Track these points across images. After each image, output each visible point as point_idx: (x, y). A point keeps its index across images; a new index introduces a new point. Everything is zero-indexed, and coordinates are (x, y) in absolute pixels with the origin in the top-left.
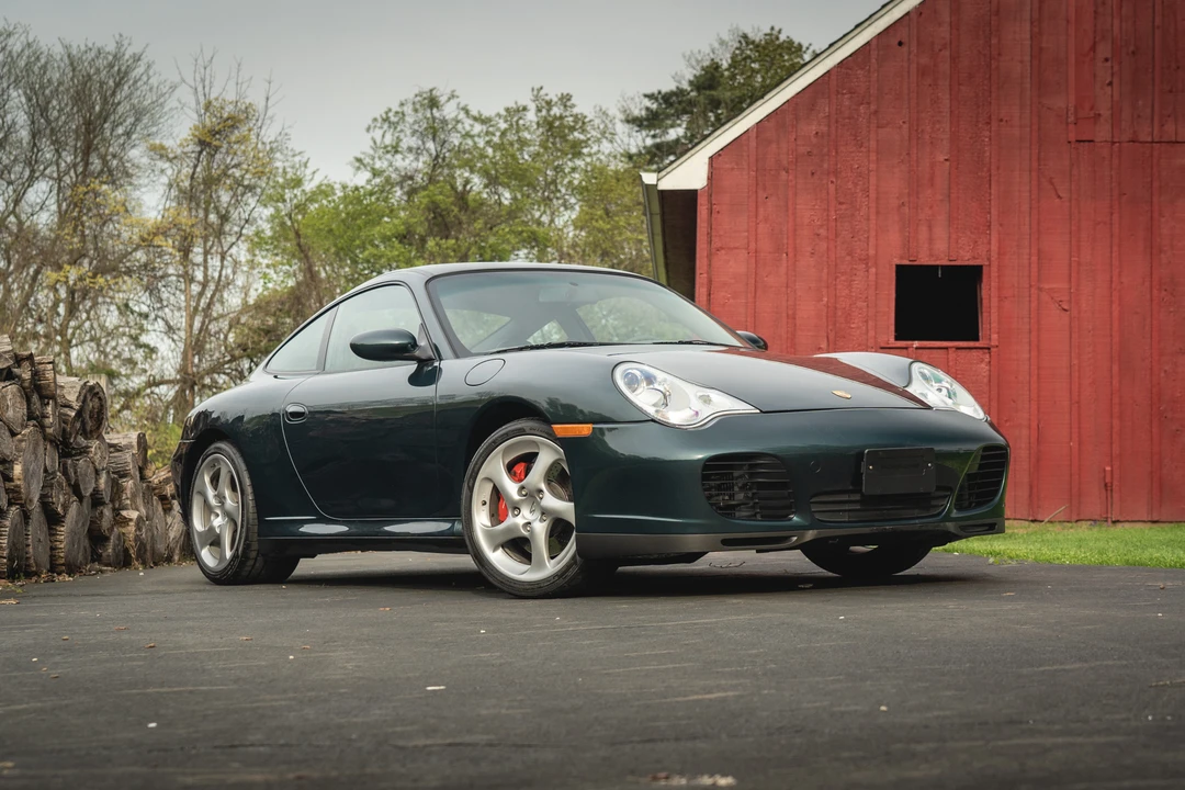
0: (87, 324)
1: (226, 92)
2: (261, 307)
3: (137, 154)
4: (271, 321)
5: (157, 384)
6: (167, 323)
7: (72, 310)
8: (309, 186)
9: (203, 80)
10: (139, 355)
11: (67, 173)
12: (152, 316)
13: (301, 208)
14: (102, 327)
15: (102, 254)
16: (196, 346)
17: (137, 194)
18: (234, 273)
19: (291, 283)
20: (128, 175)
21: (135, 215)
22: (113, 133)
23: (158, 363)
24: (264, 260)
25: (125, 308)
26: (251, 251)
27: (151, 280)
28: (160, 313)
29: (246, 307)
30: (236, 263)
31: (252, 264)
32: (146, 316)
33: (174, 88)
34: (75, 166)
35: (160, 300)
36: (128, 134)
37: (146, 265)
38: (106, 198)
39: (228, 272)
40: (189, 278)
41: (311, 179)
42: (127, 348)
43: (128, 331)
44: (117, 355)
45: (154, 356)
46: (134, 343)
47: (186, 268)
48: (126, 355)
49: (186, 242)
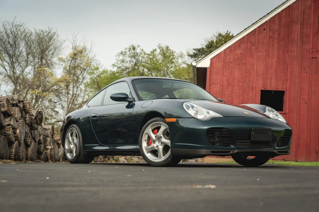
0: (40, 105)
1: (80, 45)
3: (55, 60)
5: (59, 121)
6: (62, 105)
7: (37, 101)
8: (101, 70)
9: (74, 41)
10: (54, 114)
11: (36, 64)
12: (58, 103)
13: (99, 76)
14: (45, 106)
15: (45, 86)
17: (55, 70)
18: (81, 92)
20: (52, 65)
21: (54, 76)
22: (49, 53)
23: (59, 116)
24: (88, 89)
25: (50, 101)
26: (85, 87)
27: (58, 93)
28: (60, 103)
30: (81, 90)
31: (85, 91)
32: (56, 103)
33: (65, 41)
34: (39, 62)
35: (60, 99)
36: (53, 54)
37: (56, 90)
38: (47, 71)
39: (79, 92)
40: (68, 93)
41: (102, 68)
42: (50, 112)
43: (51, 107)
44: (48, 114)
45: (58, 114)
46: (53, 110)
47: (67, 91)
48: (50, 114)
49: (68, 84)
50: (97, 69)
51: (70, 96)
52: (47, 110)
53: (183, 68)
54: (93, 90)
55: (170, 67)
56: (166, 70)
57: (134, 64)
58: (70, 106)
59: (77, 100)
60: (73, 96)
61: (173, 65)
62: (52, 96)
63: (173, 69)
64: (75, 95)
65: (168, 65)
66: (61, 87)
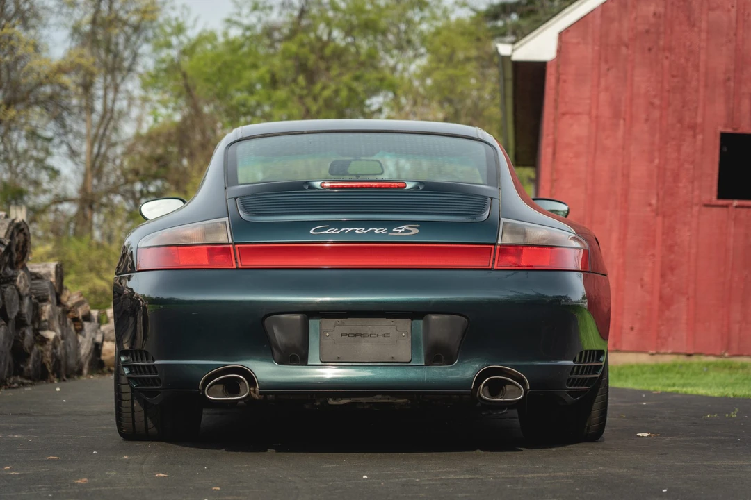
2: (151, 138)
4: (160, 151)
5: (60, 201)
6: (70, 147)
8: (192, 33)
10: (44, 176)
12: (56, 141)
13: (189, 51)
14: (16, 152)
15: (14, 86)
16: (95, 167)
17: (45, 32)
18: (129, 105)
19: (178, 117)
20: (36, 15)
21: (44, 55)
23: (62, 183)
24: (154, 96)
25: (33, 135)
26: (145, 86)
27: (55, 107)
28: (64, 138)
29: (138, 137)
30: (131, 99)
31: (145, 100)
32: (50, 140)
35: (64, 126)
37: (51, 97)
38: (19, 40)
39: (122, 104)
40: (91, 110)
41: (194, 27)
42: (34, 170)
43: (34, 153)
44: (25, 177)
45: (58, 178)
46: (39, 165)
47: (87, 100)
48: (33, 176)
49: (88, 78)
50: (180, 30)
51: (96, 118)
52: (23, 165)
53: (459, 22)
54: (166, 96)
55: (417, 19)
56: (406, 32)
57: (296, 13)
58: (95, 150)
59: (115, 129)
60: (103, 117)
61: (427, 13)
62: (36, 117)
63: (424, 27)
64: (108, 115)
65: (410, 14)
66: (65, 88)
